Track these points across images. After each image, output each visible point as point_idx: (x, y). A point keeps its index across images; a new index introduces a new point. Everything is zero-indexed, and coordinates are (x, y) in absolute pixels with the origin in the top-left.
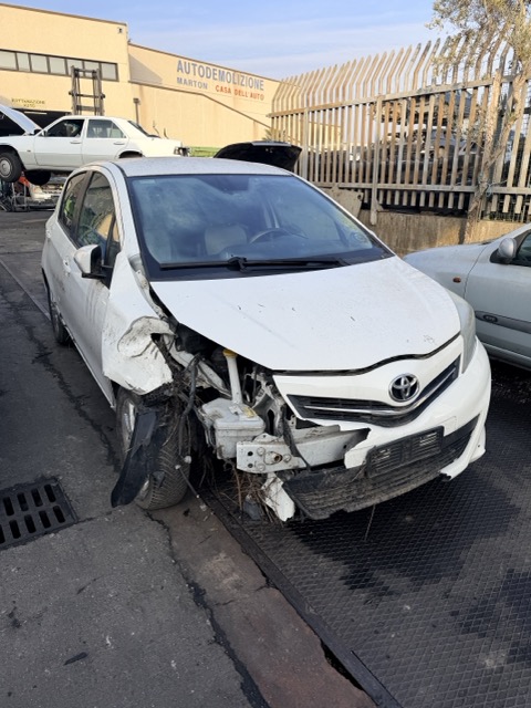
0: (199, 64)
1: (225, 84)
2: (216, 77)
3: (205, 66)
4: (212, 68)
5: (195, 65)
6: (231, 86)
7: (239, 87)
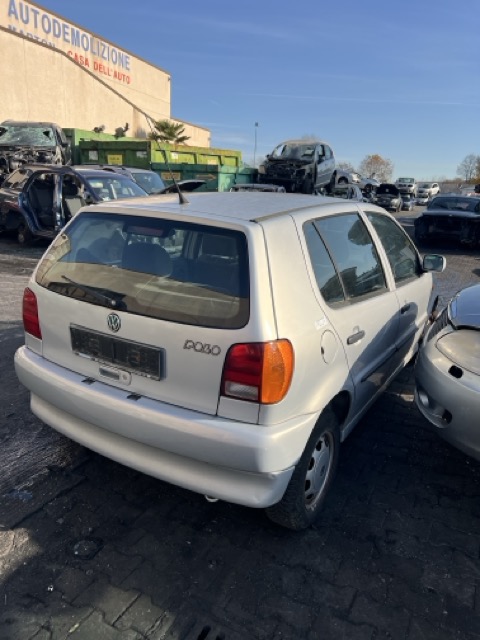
0: (42, 12)
1: (81, 52)
2: (69, 37)
3: (51, 17)
4: (61, 22)
5: (36, 13)
6: (89, 56)
7: (99, 60)
